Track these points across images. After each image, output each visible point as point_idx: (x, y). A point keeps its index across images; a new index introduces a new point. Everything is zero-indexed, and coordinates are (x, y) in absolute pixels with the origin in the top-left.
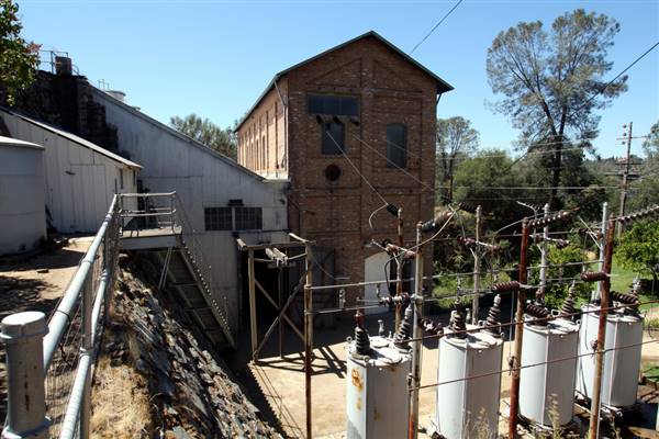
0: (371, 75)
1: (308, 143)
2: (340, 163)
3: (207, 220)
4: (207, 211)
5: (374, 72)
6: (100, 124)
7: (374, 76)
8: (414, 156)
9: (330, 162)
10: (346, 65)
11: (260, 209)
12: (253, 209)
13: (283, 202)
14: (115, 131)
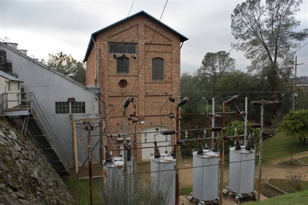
0: (143, 33)
1: (110, 68)
2: (127, 79)
3: (57, 108)
4: (57, 103)
5: (145, 31)
6: (3, 60)
7: (145, 33)
8: (168, 75)
9: (122, 78)
10: (130, 28)
11: (84, 103)
12: (80, 103)
13: (97, 100)
14: (11, 64)
